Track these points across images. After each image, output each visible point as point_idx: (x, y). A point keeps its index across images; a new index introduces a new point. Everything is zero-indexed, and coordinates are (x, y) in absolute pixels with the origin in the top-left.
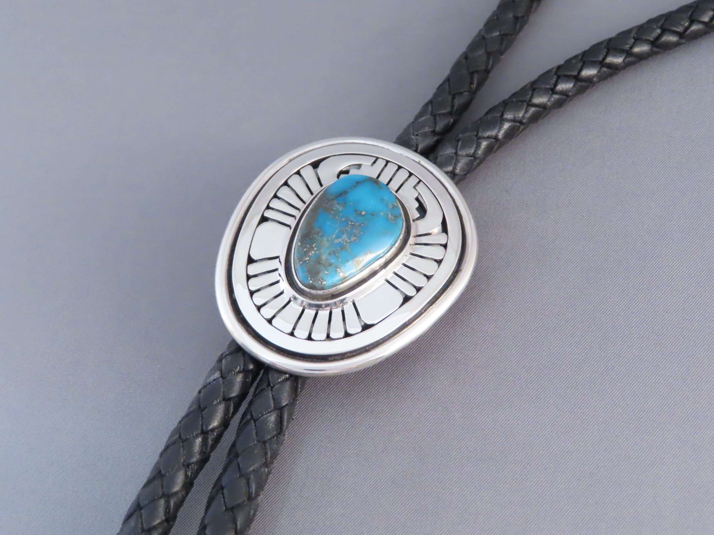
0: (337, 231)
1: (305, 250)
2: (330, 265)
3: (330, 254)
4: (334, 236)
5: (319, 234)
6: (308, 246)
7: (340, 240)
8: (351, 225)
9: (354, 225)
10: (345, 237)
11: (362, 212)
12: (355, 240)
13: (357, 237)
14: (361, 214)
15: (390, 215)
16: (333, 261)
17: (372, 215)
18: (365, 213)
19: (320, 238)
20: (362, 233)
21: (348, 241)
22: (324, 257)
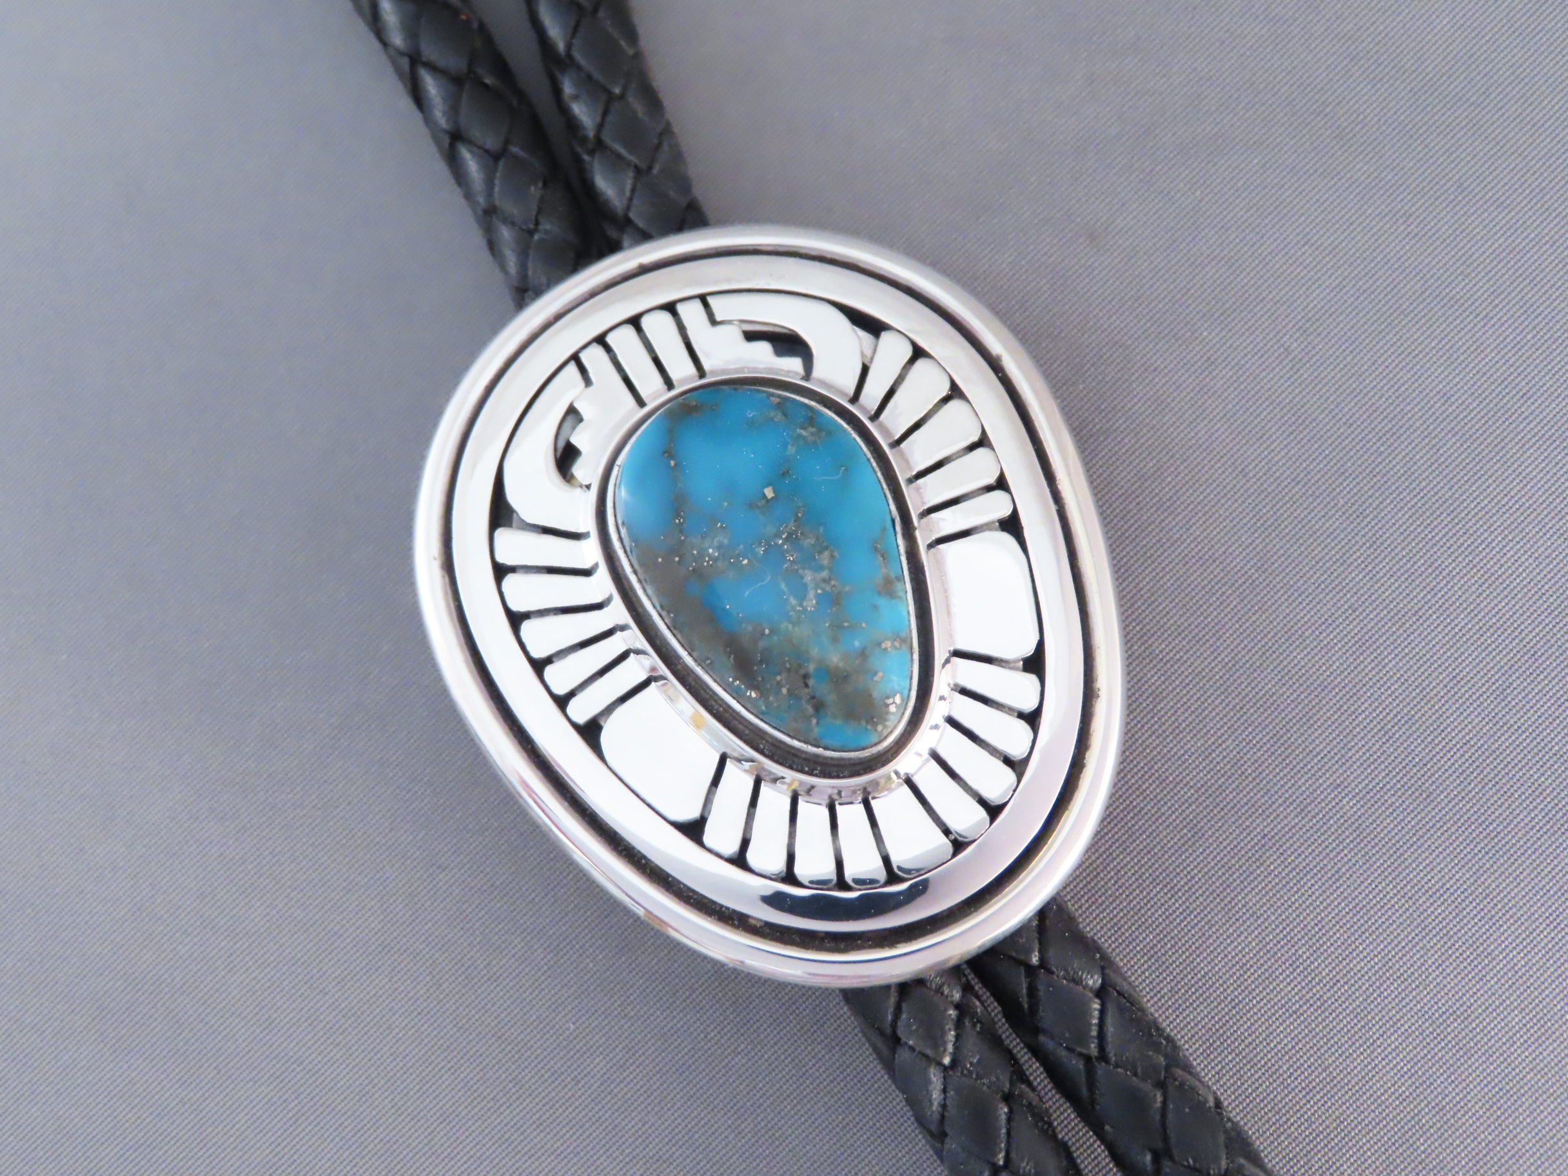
0: (783, 586)
1: (784, 691)
2: (863, 654)
3: (835, 640)
4: (793, 601)
5: (763, 634)
6: (779, 678)
7: (811, 594)
8: (786, 540)
9: (790, 535)
10: (809, 577)
11: (764, 496)
12: (832, 556)
13: (827, 548)
14: (768, 501)
15: (804, 433)
16: (857, 644)
17: (785, 474)
18: (770, 488)
19: (775, 638)
20: (821, 529)
21: (825, 574)
22: (835, 659)
